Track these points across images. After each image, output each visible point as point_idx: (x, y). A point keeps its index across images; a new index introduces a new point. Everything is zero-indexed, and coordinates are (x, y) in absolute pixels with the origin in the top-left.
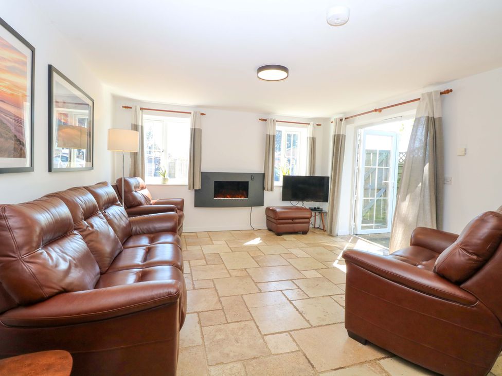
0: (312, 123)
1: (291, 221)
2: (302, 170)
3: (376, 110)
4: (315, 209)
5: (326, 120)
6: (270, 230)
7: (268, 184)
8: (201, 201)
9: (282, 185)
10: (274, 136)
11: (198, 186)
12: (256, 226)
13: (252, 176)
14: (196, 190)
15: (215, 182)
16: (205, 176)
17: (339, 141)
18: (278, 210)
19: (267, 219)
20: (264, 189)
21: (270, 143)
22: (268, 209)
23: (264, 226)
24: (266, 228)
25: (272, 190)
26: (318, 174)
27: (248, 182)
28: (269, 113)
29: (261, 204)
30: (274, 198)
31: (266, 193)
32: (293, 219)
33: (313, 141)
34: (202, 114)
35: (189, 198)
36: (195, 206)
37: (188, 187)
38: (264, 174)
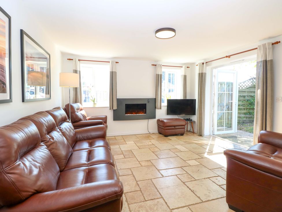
0: (184, 66)
1: (173, 127)
2: (178, 96)
3: (227, 57)
4: (187, 120)
5: (193, 64)
6: (160, 133)
7: (158, 105)
8: (117, 117)
9: (166, 105)
10: (161, 75)
11: (115, 108)
12: (151, 131)
13: (148, 100)
14: (114, 110)
15: (126, 104)
16: (119, 101)
17: (202, 77)
18: (165, 121)
19: (158, 127)
20: (156, 108)
21: (158, 79)
22: (159, 121)
23: (156, 131)
24: (158, 132)
25: (160, 108)
26: (188, 98)
27: (146, 104)
28: (157, 61)
29: (154, 117)
30: (162, 113)
31: (157, 110)
32: (174, 126)
33: (185, 77)
34: (117, 62)
35: (110, 115)
36: (114, 120)
37: (109, 108)
38: (155, 99)
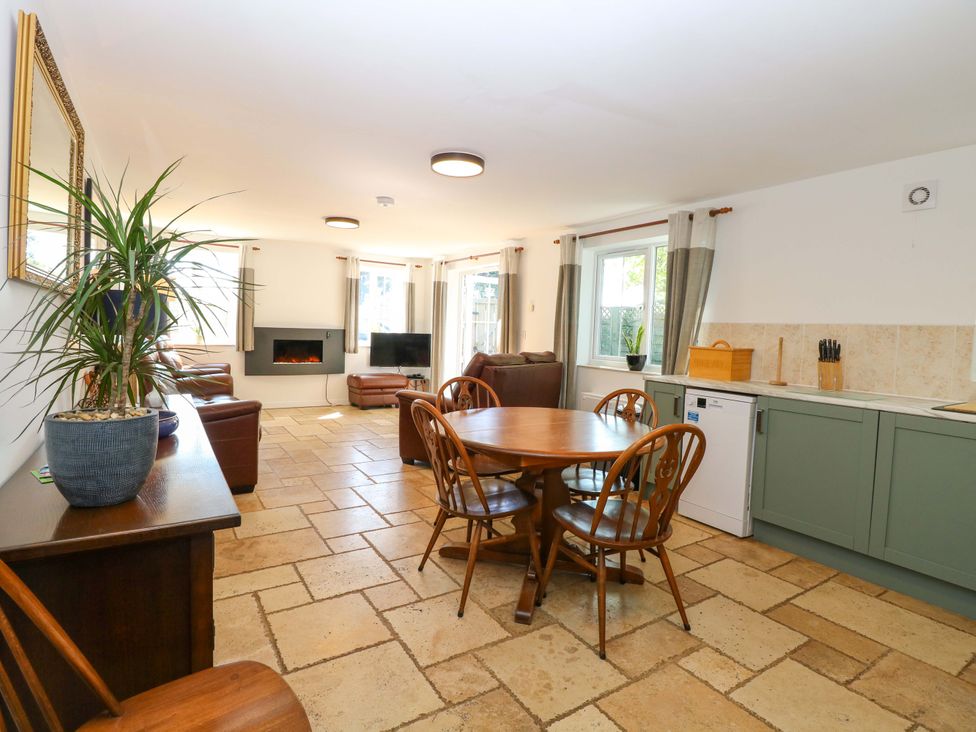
0: (408, 265)
1: (379, 390)
2: (398, 326)
3: (471, 258)
4: (414, 377)
5: (428, 261)
6: (353, 405)
7: (350, 344)
8: (253, 367)
9: (369, 345)
10: (357, 280)
11: (250, 347)
12: (333, 401)
13: (328, 333)
14: (247, 353)
15: (275, 341)
16: (260, 333)
17: (439, 290)
18: (362, 377)
19: (350, 391)
20: (344, 350)
21: (351, 291)
22: (350, 377)
23: (345, 400)
24: (348, 403)
25: (355, 351)
26: (418, 330)
27: (322, 342)
28: (349, 251)
29: (341, 370)
30: (358, 361)
31: (348, 356)
32: (382, 388)
33: (411, 288)
34: (255, 249)
35: (237, 363)
36: (246, 375)
37: (235, 349)
38: (344, 331)
